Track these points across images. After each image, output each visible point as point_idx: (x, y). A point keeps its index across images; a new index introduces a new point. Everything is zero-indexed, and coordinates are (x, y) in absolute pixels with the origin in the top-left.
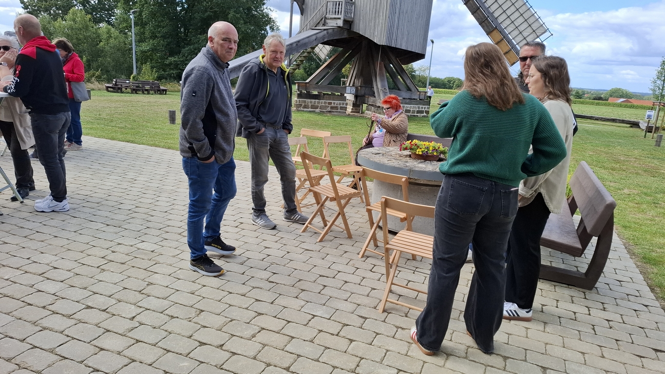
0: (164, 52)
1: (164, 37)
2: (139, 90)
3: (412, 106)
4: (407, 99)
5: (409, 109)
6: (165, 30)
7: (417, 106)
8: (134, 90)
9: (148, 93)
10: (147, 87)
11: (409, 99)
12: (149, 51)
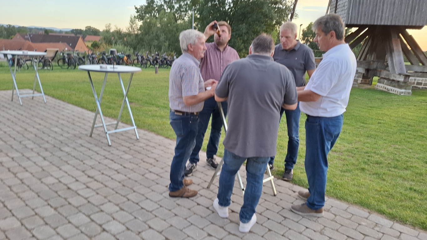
4: (419, 72)
5: (421, 82)
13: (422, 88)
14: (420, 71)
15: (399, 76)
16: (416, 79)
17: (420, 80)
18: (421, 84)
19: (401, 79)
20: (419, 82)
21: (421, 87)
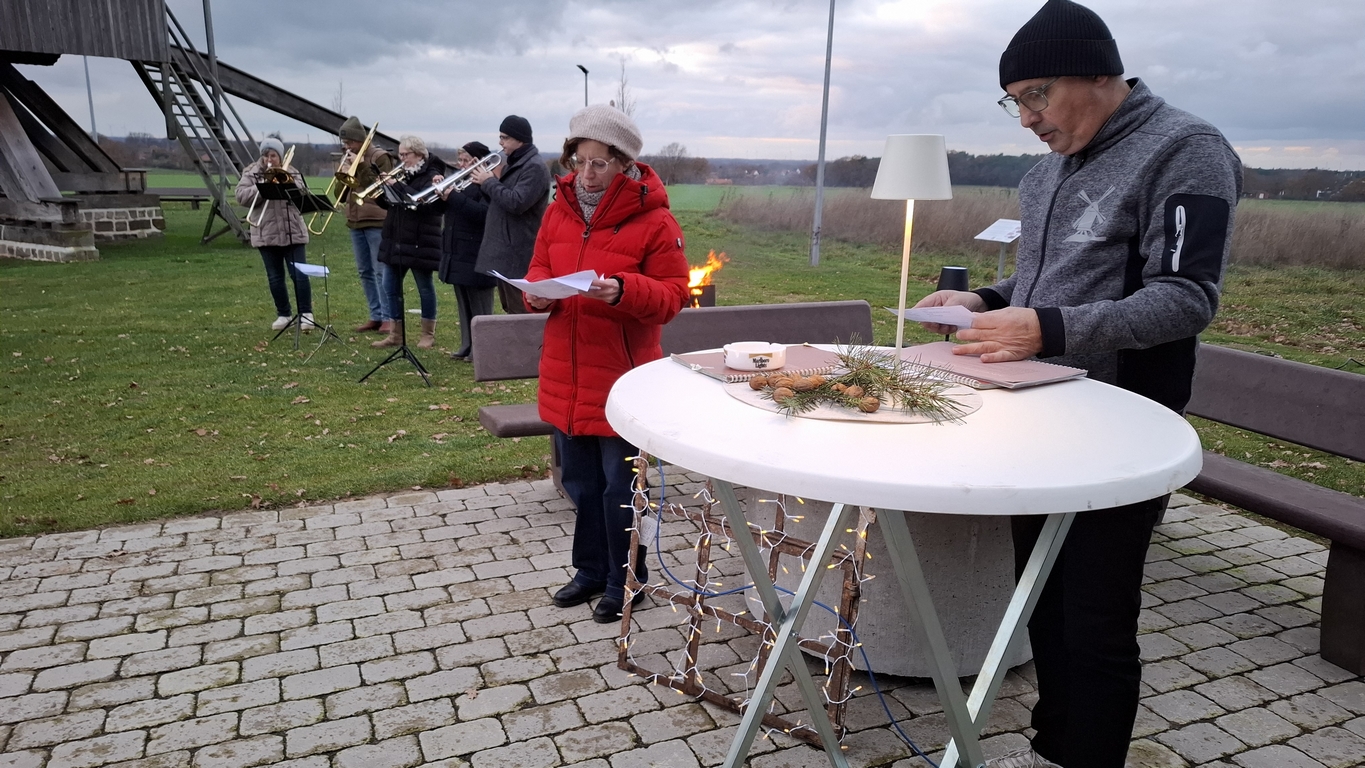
3: (113, 210)
5: (106, 219)
7: (127, 210)
11: (98, 192)
13: (115, 236)
14: (94, 189)
15: (43, 207)
16: (91, 213)
17: (103, 214)
18: (108, 226)
19: (55, 216)
20: (101, 220)
21: (111, 234)
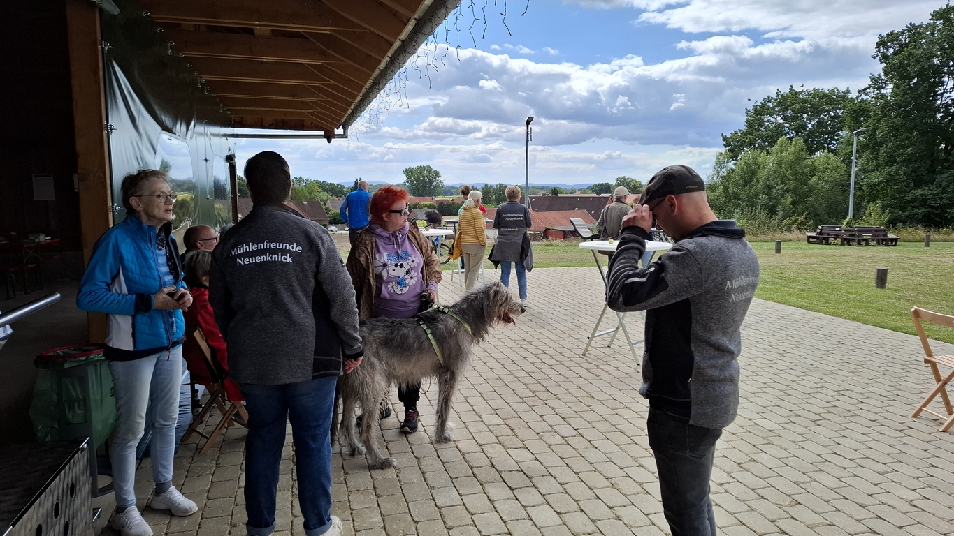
0: (905, 183)
1: (907, 162)
2: (853, 240)
6: (910, 151)
8: (845, 240)
9: (867, 245)
10: (867, 236)
12: (880, 183)
